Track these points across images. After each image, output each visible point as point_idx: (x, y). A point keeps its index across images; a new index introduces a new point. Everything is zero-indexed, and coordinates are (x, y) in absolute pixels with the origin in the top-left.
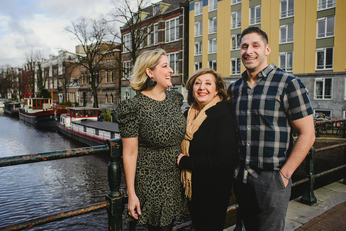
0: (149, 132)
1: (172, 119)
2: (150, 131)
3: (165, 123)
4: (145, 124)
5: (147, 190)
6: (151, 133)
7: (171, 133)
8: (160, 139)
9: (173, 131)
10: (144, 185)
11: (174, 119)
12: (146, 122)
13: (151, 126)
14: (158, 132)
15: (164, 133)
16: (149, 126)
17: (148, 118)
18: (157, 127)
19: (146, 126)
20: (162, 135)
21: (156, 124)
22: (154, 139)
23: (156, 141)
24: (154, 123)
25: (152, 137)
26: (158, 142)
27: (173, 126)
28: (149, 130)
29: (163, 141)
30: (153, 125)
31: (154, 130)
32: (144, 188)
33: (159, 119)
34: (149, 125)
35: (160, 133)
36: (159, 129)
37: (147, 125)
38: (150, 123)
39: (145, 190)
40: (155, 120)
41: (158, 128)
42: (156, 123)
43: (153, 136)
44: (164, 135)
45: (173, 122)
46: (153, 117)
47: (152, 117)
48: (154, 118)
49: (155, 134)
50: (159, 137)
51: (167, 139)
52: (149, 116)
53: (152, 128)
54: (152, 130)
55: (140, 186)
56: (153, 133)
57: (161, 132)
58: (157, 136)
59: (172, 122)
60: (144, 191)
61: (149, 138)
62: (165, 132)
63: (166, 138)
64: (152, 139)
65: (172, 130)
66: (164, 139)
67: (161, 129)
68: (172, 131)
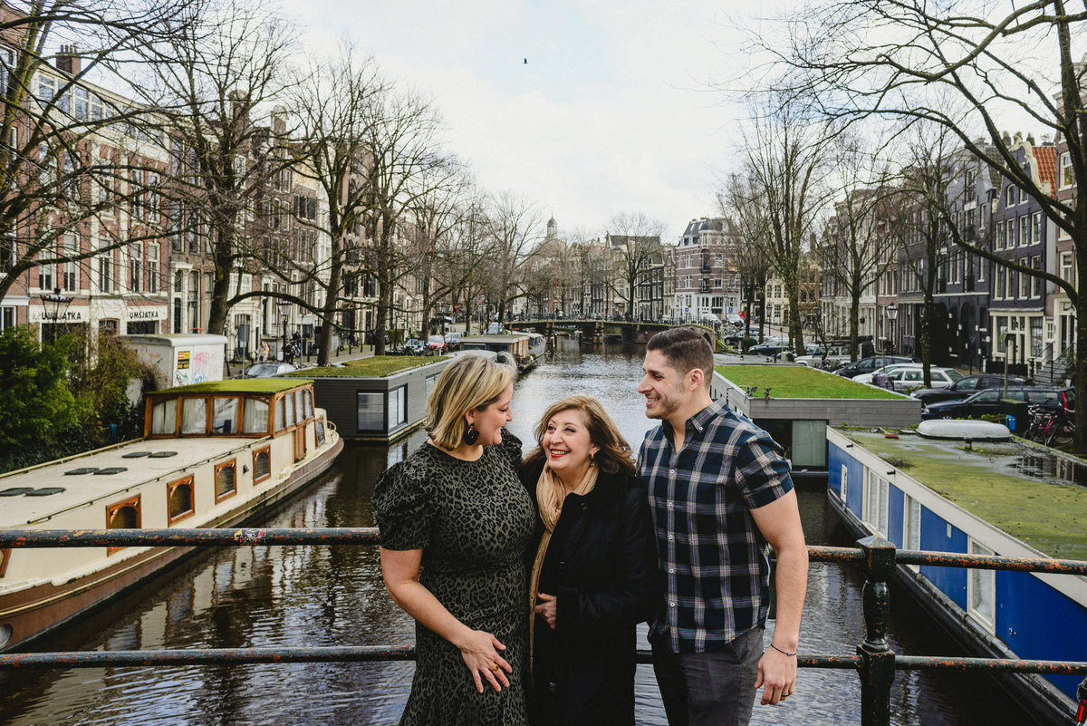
0: (459, 535)
1: (506, 501)
2: (464, 533)
3: (493, 510)
4: (448, 518)
5: (463, 675)
6: (467, 538)
7: (507, 532)
8: (487, 548)
9: (512, 528)
10: (457, 665)
11: (509, 502)
12: (451, 515)
13: (465, 522)
14: (481, 533)
15: (493, 535)
16: (458, 522)
17: (453, 505)
18: (477, 522)
19: (451, 522)
20: (492, 540)
21: (475, 517)
22: (474, 549)
23: (480, 553)
24: (470, 514)
25: (469, 545)
26: (482, 556)
27: (509, 517)
28: (459, 531)
29: (493, 553)
30: (469, 519)
31: (472, 530)
32: (457, 672)
33: (477, 503)
34: (459, 519)
35: (486, 536)
36: (484, 528)
37: (454, 520)
38: (460, 515)
39: (460, 676)
40: (469, 508)
41: (479, 525)
42: (473, 515)
43: (469, 543)
44: (495, 539)
45: (510, 508)
46: (465, 500)
47: (461, 501)
48: (468, 503)
49: (476, 538)
50: (484, 543)
51: (502, 547)
52: (455, 500)
53: (468, 526)
54: (466, 531)
55: (446, 669)
56: (470, 537)
57: (487, 533)
58: (481, 542)
59: (507, 507)
60: (457, 680)
61: (462, 549)
62: (497, 533)
63: (500, 545)
64: (469, 550)
65: (509, 525)
66: (495, 547)
67: (487, 528)
68: (510, 528)
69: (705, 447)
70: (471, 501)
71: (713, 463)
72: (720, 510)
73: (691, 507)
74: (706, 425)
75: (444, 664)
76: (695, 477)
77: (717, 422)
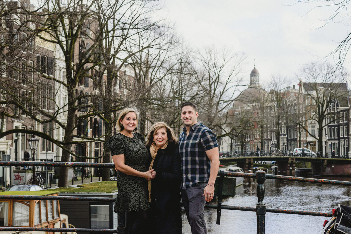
69: (194, 134)
70: (131, 145)
71: (196, 138)
72: (197, 150)
73: (189, 149)
74: (195, 128)
75: (124, 188)
76: (191, 142)
77: (198, 127)
